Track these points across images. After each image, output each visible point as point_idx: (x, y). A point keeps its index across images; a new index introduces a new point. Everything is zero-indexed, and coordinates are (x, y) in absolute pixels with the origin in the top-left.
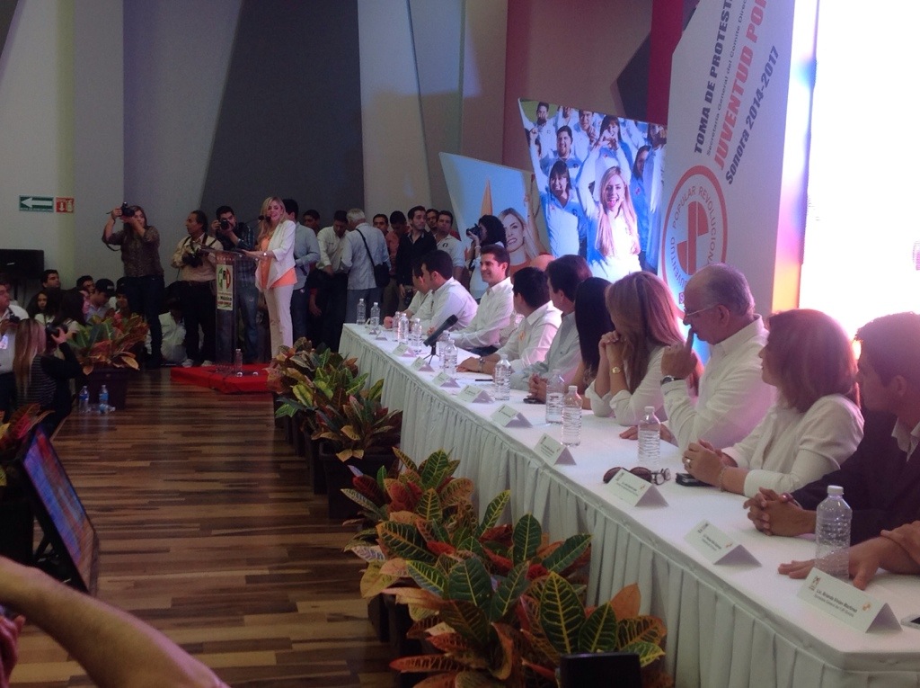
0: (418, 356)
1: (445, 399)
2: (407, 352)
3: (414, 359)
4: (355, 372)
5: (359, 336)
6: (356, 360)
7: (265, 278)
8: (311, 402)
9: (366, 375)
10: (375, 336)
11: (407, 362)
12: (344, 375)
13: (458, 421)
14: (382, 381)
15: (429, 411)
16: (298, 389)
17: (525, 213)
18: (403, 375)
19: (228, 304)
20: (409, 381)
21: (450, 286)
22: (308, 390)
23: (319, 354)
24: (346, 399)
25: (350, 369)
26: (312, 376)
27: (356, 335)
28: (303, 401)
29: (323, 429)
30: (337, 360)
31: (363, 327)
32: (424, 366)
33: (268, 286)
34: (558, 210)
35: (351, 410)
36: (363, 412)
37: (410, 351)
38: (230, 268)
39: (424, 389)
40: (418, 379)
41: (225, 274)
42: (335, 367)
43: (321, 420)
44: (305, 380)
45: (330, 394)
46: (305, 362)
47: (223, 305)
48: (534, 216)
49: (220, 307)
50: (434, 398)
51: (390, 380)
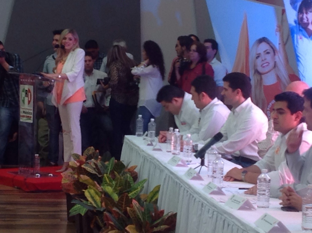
0: (190, 166)
1: (214, 206)
2: (180, 163)
3: (186, 169)
4: (135, 177)
5: (138, 147)
6: (136, 167)
7: (59, 96)
8: (99, 204)
9: (145, 180)
10: (151, 147)
11: (180, 171)
12: (126, 181)
13: (226, 225)
14: (158, 187)
15: (200, 215)
16: (89, 192)
17: (276, 41)
18: (177, 182)
19: (29, 118)
20: (182, 188)
21: (214, 105)
22: (97, 193)
23: (105, 162)
24: (129, 202)
25: (131, 175)
26: (100, 181)
27: (136, 146)
28: (93, 203)
29: (110, 227)
30: (120, 167)
31: (141, 138)
32: (195, 175)
33: (62, 102)
34: (305, 39)
35: (134, 212)
36: (143, 214)
37: (182, 161)
38: (31, 88)
39: (195, 196)
40: (190, 187)
41: (27, 92)
42: (119, 173)
43: (108, 219)
44: (94, 185)
45: (116, 197)
46: (94, 169)
47: (25, 118)
48: (284, 44)
49: (22, 120)
50: (204, 203)
51: (165, 187)
